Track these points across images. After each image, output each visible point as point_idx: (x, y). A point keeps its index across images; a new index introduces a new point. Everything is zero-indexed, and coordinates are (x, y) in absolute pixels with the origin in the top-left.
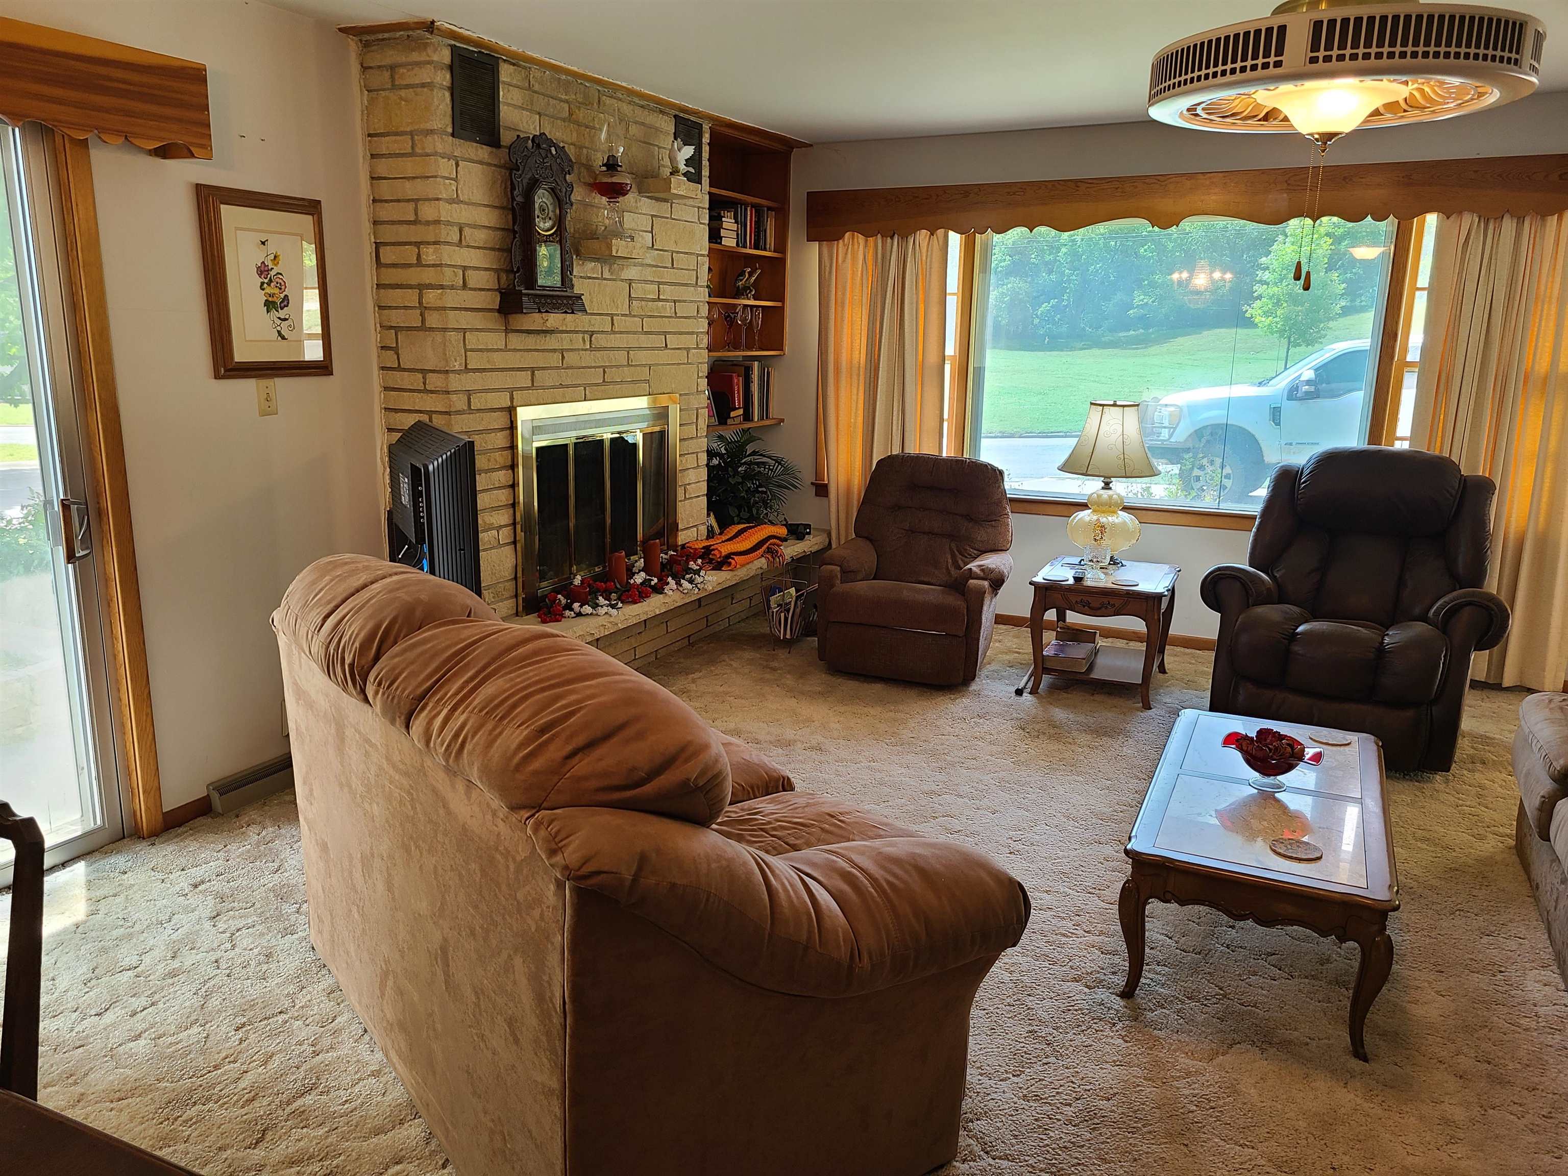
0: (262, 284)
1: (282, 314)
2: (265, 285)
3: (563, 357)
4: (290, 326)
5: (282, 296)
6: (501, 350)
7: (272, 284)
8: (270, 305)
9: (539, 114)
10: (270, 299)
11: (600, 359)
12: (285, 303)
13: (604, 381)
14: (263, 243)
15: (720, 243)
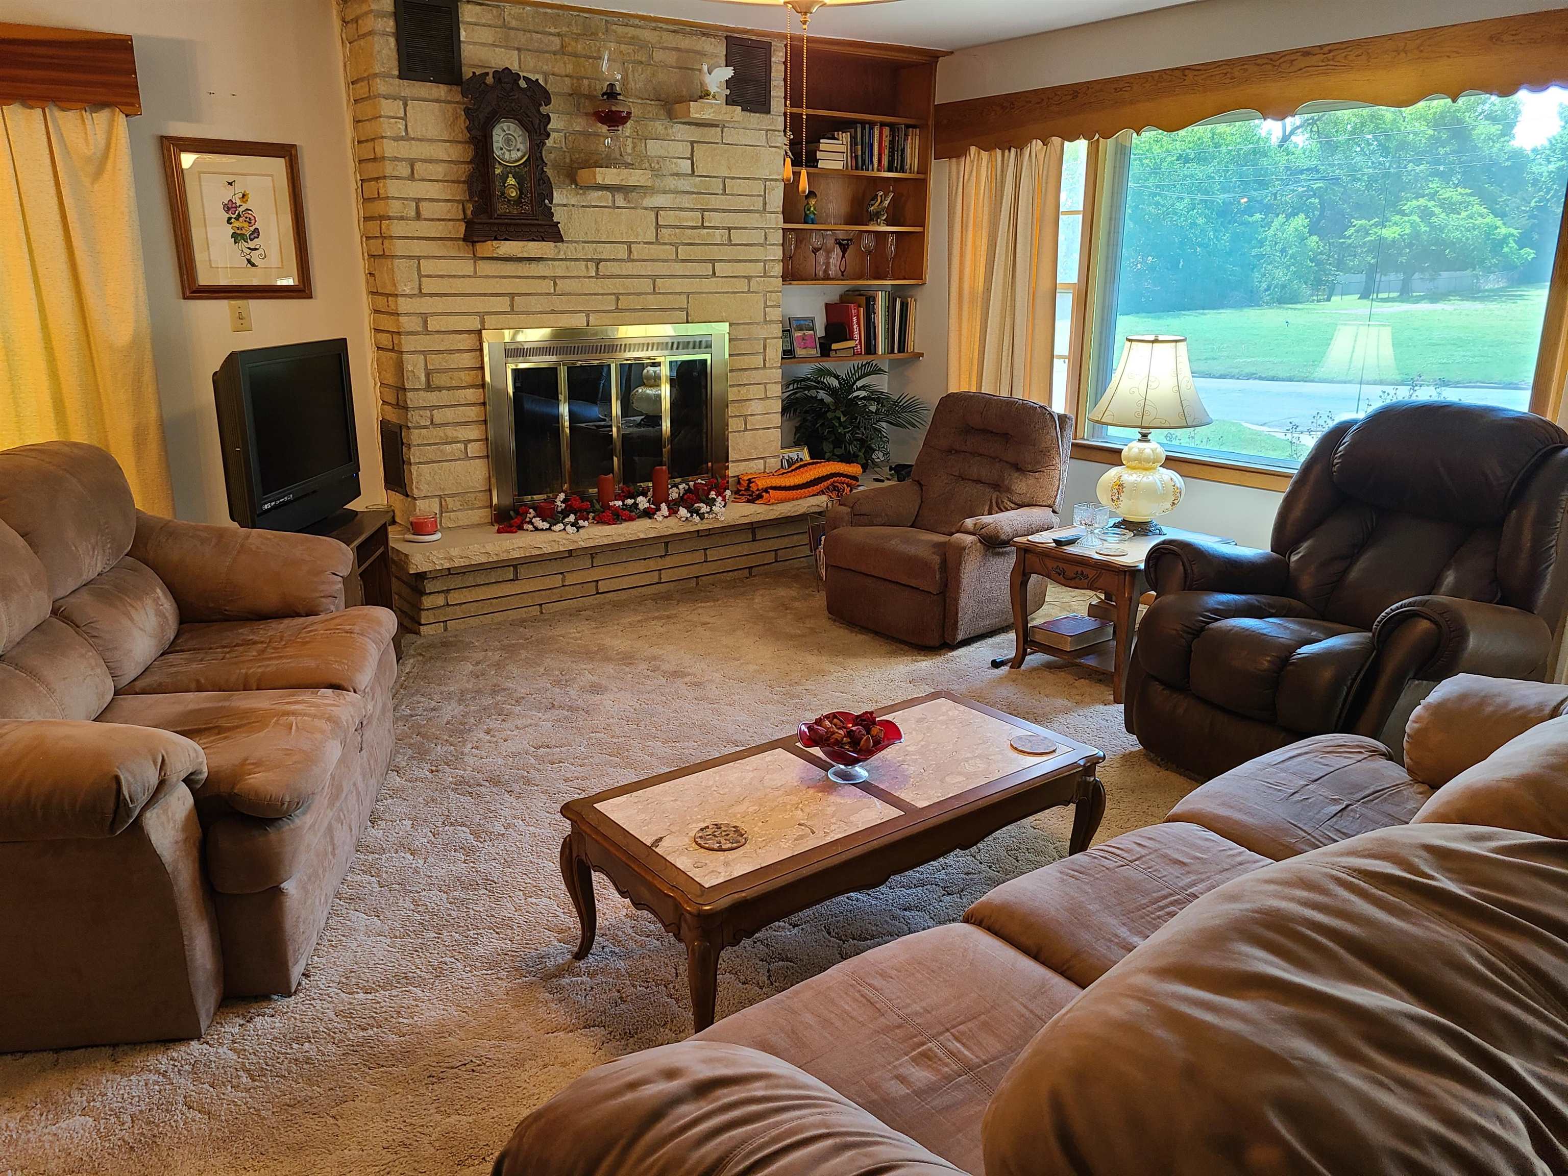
0: (230, 219)
1: (252, 244)
2: (233, 220)
3: (555, 284)
4: (261, 255)
5: (252, 229)
6: (469, 276)
7: (241, 219)
8: (237, 237)
9: (519, 49)
10: (239, 232)
11: (611, 286)
12: (256, 235)
13: (617, 308)
14: (230, 184)
15: (817, 166)
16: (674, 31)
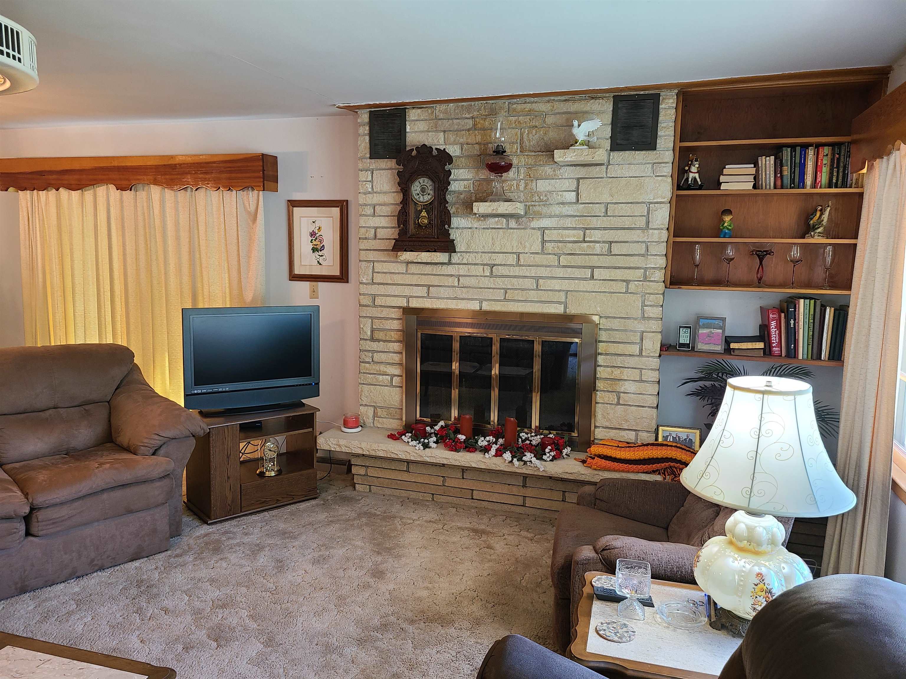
0: (312, 240)
1: (320, 253)
2: (313, 241)
4: (324, 259)
5: (321, 245)
7: (317, 240)
8: (314, 250)
9: (444, 132)
10: (315, 247)
11: (500, 283)
12: (323, 248)
13: (505, 299)
14: (314, 222)
16: (565, 100)
